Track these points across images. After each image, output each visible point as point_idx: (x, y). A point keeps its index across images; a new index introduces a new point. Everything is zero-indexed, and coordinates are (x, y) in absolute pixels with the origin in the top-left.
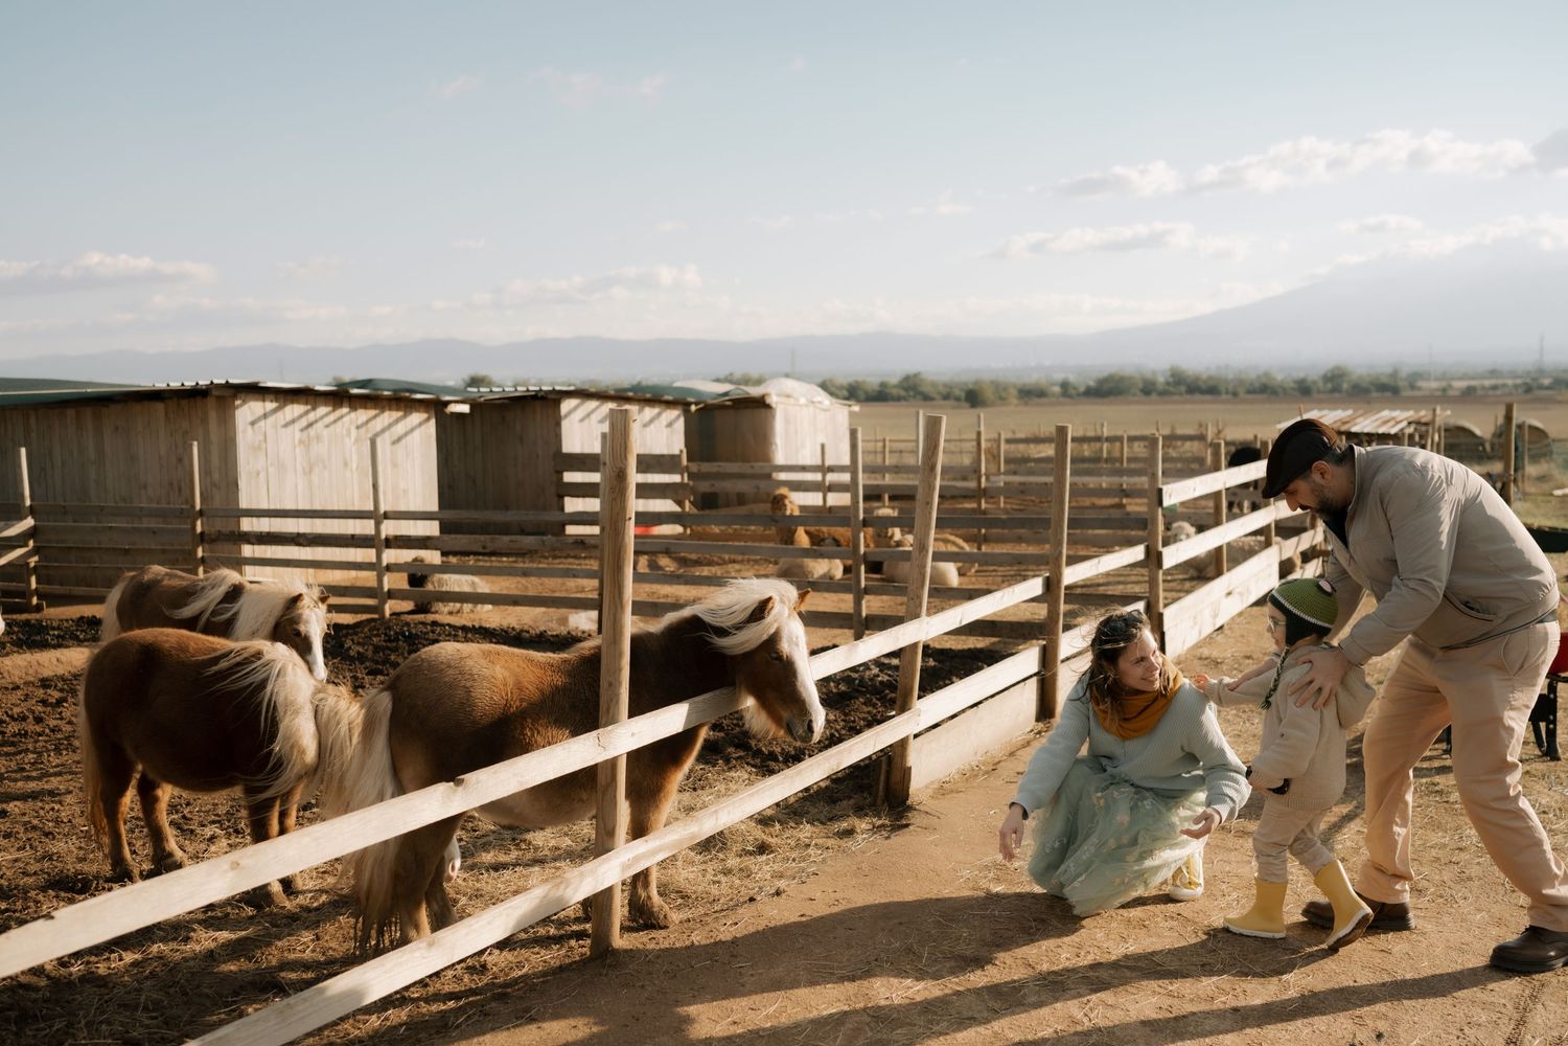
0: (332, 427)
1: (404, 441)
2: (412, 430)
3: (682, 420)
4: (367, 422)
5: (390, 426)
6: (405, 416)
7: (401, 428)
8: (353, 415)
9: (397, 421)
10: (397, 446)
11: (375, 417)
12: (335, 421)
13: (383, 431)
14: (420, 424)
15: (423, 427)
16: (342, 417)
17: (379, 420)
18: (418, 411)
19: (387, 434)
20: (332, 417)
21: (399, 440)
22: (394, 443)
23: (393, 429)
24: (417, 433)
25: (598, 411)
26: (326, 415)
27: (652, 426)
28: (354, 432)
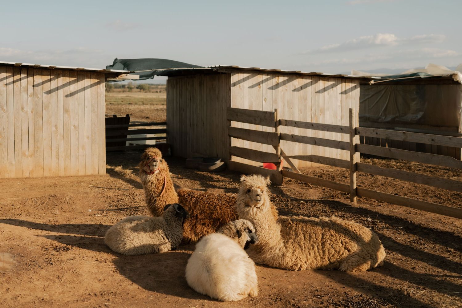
0: (11, 86)
1: (76, 96)
2: (84, 89)
3: (358, 90)
4: (43, 83)
5: (63, 86)
6: (78, 81)
7: (73, 88)
8: (30, 79)
9: (70, 83)
10: (68, 98)
11: (50, 80)
12: (14, 82)
13: (57, 89)
14: (91, 86)
15: (94, 88)
16: (20, 79)
17: (53, 82)
18: (88, 77)
19: (61, 91)
20: (11, 80)
21: (71, 95)
22: (67, 96)
23: (65, 89)
24: (88, 91)
25: (269, 82)
26: (6, 78)
27: (326, 93)
28: (31, 89)
